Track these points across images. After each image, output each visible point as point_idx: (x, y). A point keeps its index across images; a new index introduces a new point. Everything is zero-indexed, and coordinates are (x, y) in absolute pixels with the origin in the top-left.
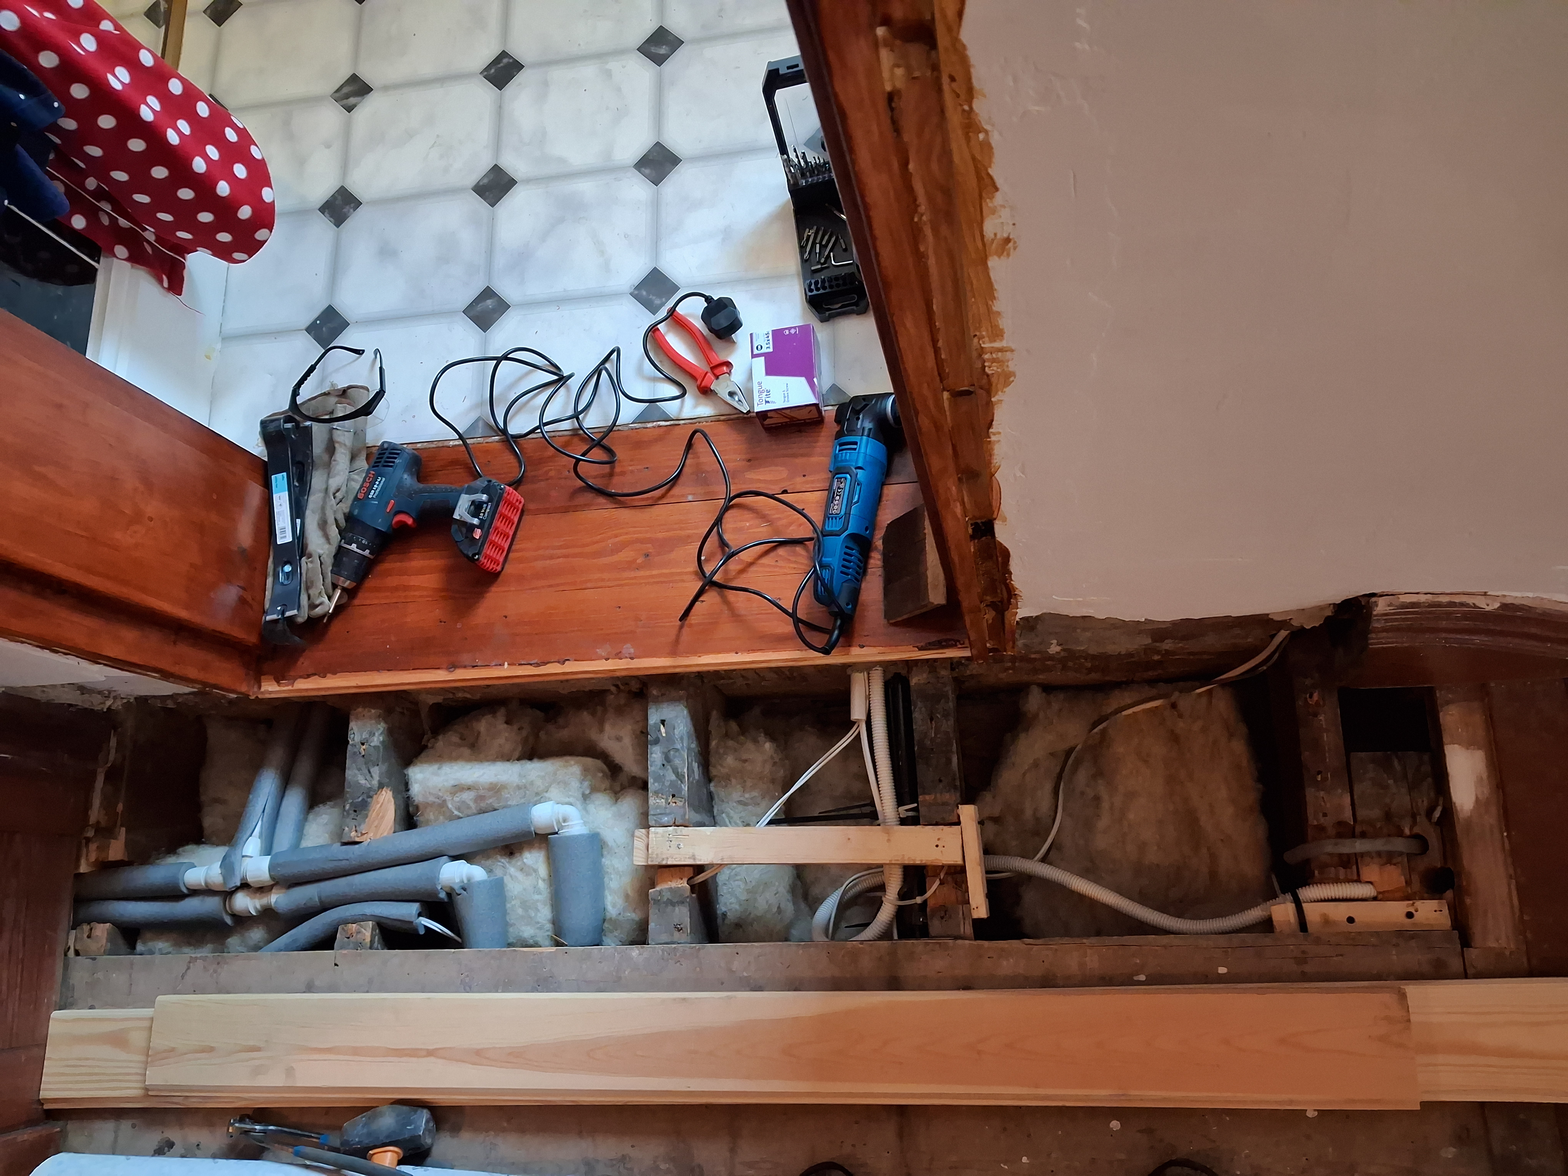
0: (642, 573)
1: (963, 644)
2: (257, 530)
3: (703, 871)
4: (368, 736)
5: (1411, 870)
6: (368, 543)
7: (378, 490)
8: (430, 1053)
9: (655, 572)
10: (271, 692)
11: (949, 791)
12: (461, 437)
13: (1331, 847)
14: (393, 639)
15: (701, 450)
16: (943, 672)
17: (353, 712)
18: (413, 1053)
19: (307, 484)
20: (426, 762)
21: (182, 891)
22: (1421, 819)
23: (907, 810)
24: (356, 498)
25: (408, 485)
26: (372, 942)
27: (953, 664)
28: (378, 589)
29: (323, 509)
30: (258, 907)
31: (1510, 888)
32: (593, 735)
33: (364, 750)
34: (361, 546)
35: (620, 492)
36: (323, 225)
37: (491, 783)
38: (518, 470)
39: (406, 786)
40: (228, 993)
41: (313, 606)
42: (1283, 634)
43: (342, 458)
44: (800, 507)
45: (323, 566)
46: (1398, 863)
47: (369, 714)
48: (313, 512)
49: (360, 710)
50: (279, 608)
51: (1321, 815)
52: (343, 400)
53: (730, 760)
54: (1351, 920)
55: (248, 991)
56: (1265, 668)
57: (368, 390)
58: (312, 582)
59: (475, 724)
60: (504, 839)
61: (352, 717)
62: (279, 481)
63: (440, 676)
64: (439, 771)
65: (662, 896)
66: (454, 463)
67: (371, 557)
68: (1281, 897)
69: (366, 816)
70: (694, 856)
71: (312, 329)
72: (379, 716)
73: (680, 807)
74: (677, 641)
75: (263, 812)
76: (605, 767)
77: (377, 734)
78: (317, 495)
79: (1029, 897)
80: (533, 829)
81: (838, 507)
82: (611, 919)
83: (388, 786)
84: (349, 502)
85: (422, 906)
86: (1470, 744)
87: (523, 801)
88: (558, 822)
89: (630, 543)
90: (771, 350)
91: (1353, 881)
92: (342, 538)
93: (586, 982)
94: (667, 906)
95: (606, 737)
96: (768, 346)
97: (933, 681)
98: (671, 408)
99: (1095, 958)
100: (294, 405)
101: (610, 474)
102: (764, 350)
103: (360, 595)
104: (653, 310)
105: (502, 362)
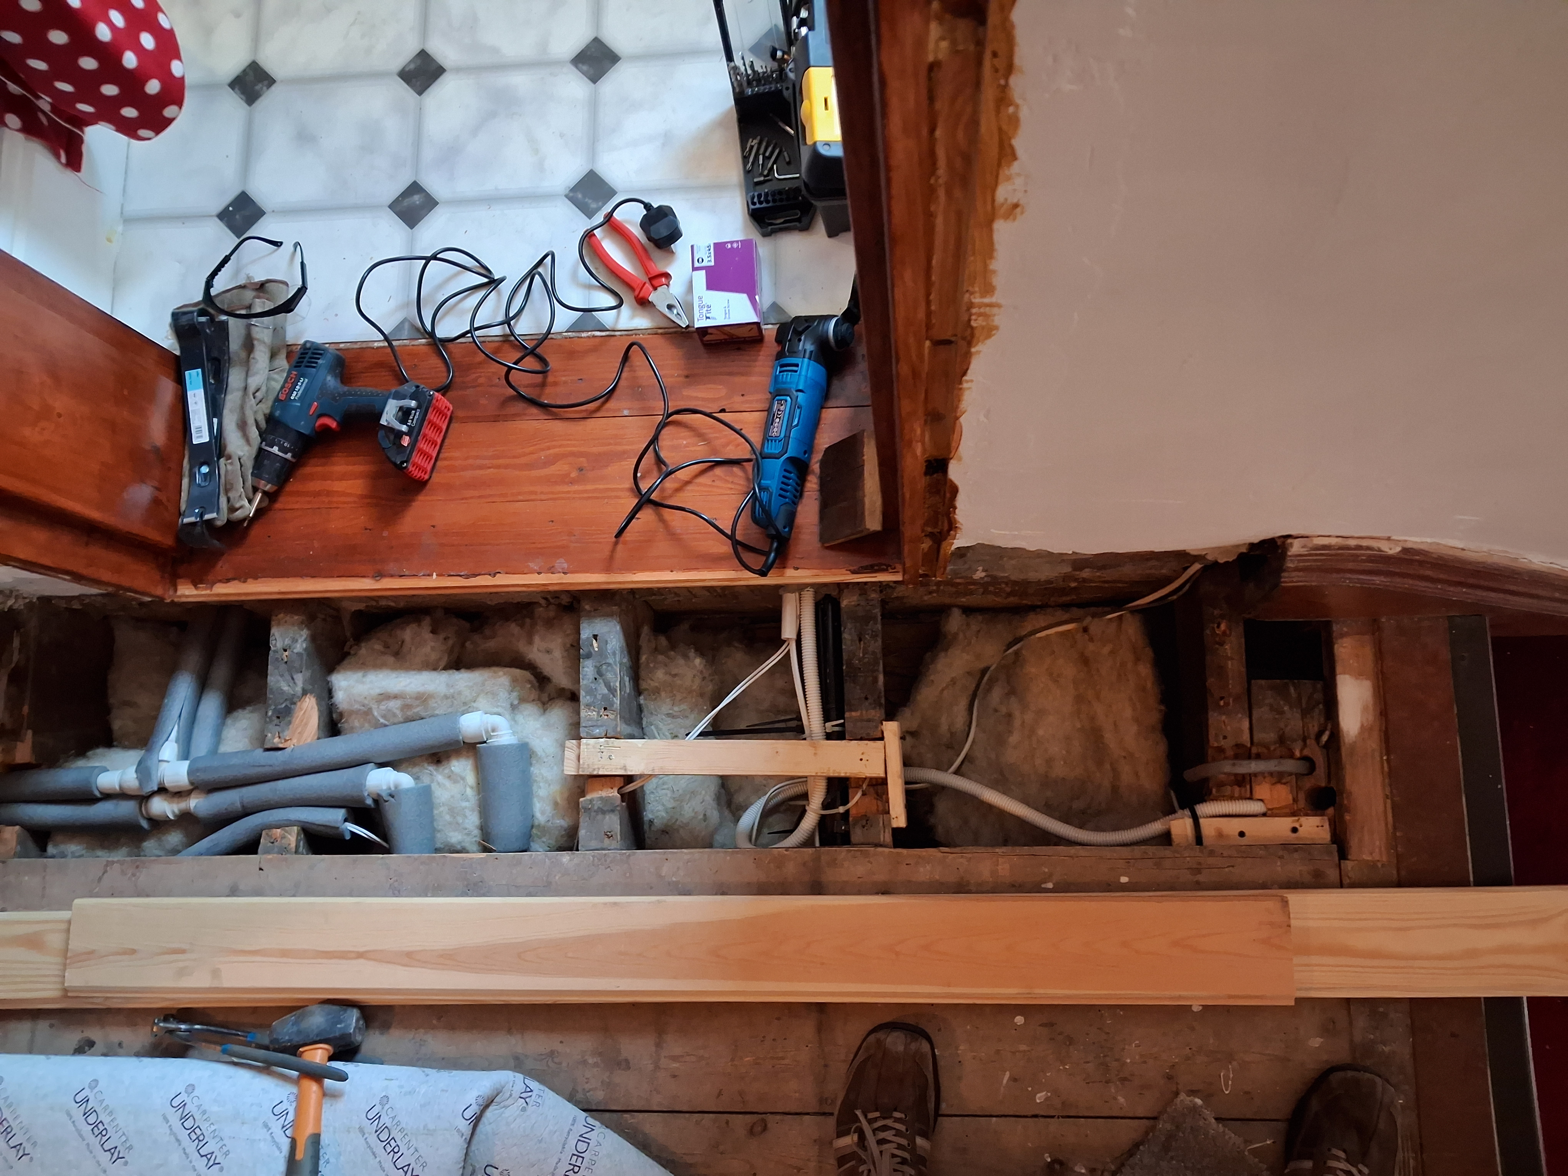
0: (576, 487)
1: (895, 568)
2: (170, 428)
3: (632, 782)
4: (290, 642)
5: (1299, 788)
6: (290, 446)
7: (301, 392)
8: (361, 955)
9: (589, 487)
10: (188, 596)
11: (874, 708)
12: (386, 338)
13: (1228, 767)
14: (316, 545)
15: (638, 364)
16: (873, 595)
17: (274, 618)
18: (342, 955)
19: (223, 381)
20: (351, 669)
21: (95, 795)
22: (1311, 742)
23: (833, 726)
24: (277, 400)
25: (332, 387)
26: (297, 847)
27: (882, 587)
28: (299, 494)
29: (242, 408)
30: (177, 811)
31: (1385, 807)
32: (522, 647)
33: (287, 656)
34: (282, 449)
35: (553, 403)
36: (233, 103)
37: (418, 693)
38: (445, 374)
39: (330, 693)
40: (148, 896)
41: (232, 509)
42: (1197, 567)
43: (261, 356)
44: (737, 427)
45: (243, 468)
46: (1287, 783)
47: (292, 620)
48: (231, 411)
49: (282, 615)
50: (197, 511)
51: (1221, 737)
52: (261, 294)
53: (660, 675)
54: (1242, 834)
55: (168, 895)
56: (1175, 597)
57: (287, 284)
58: (231, 485)
59: (399, 632)
60: (432, 747)
61: (273, 623)
62: (194, 378)
63: (364, 585)
64: (364, 680)
65: (592, 806)
66: (380, 365)
67: (294, 460)
68: (1180, 812)
69: (290, 723)
70: (625, 766)
71: (224, 216)
72: (302, 623)
73: (612, 720)
74: (611, 557)
75: (180, 716)
77: (300, 641)
78: (235, 395)
79: (942, 806)
80: (461, 738)
81: (777, 430)
82: (539, 826)
83: (311, 693)
84: (270, 403)
85: (348, 812)
86: (1359, 674)
87: (450, 710)
88: (487, 732)
89: (563, 456)
90: (712, 264)
91: (1246, 799)
92: (263, 439)
93: (516, 886)
94: (597, 815)
95: (535, 649)
96: (709, 259)
97: (863, 603)
98: (607, 318)
99: (1007, 866)
100: (208, 297)
101: (543, 385)
102: (705, 264)
103: (282, 499)
104: (590, 214)
105: (432, 261)
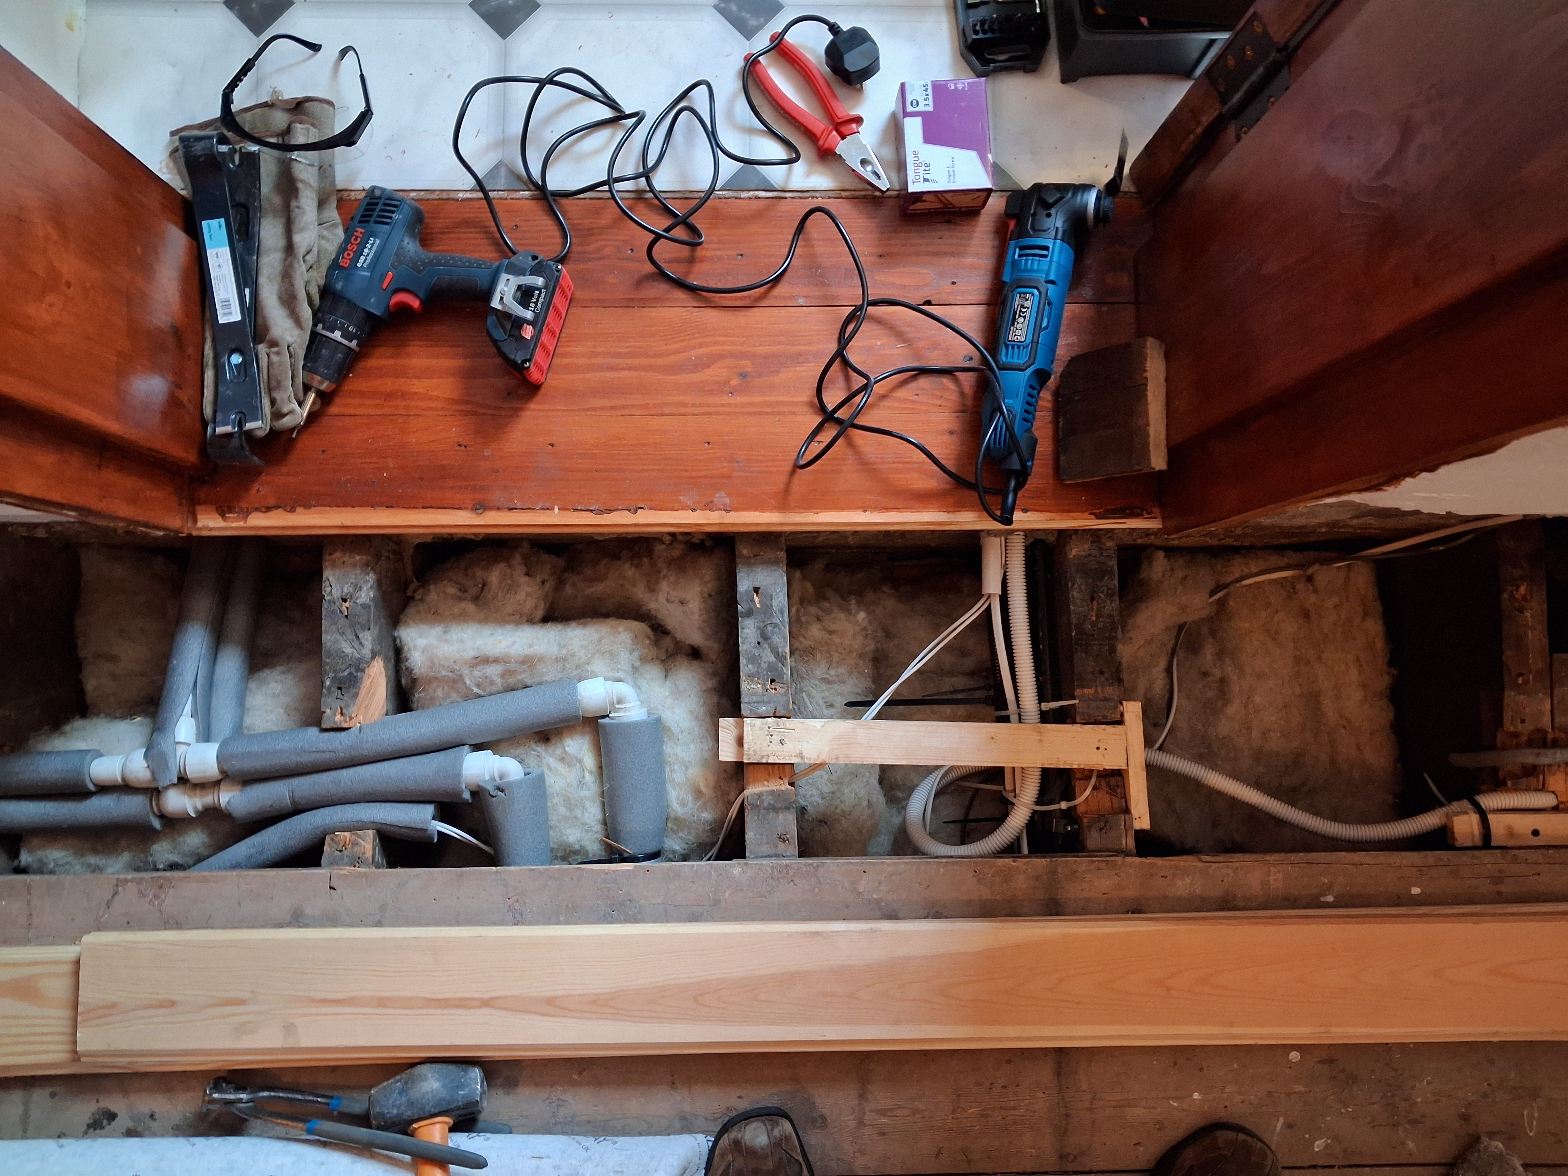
0: (738, 399)
1: (1152, 513)
4: (352, 590)
6: (357, 331)
7: (370, 257)
8: (486, 1003)
9: (755, 399)
10: (211, 529)
11: (1112, 685)
12: (480, 186)
13: (1518, 757)
14: (391, 464)
17: (327, 557)
18: (463, 1004)
19: (254, 236)
21: (88, 789)
23: (1053, 707)
24: (335, 265)
25: (412, 252)
26: (373, 855)
28: (362, 394)
29: (287, 275)
30: (200, 807)
32: (640, 593)
33: (347, 608)
34: (346, 335)
35: (705, 284)
37: (523, 655)
39: (399, 651)
41: (278, 415)
44: (955, 325)
45: (292, 359)
47: (352, 560)
48: (270, 279)
49: (337, 554)
50: (231, 418)
51: (1519, 720)
52: (301, 118)
54: (1536, 833)
57: (333, 105)
58: (279, 383)
60: (539, 723)
61: (325, 563)
62: (214, 230)
63: (463, 519)
64: (447, 636)
65: (762, 802)
66: (470, 224)
67: (357, 349)
69: (356, 695)
70: (800, 752)
71: (235, 3)
72: (367, 565)
73: (782, 695)
74: (787, 492)
75: (195, 682)
76: (649, 631)
77: (364, 588)
78: (272, 256)
80: (580, 712)
83: (379, 656)
84: (324, 271)
85: (437, 808)
87: (565, 675)
88: (612, 704)
89: (722, 356)
90: (930, 108)
91: (1541, 790)
92: (316, 321)
93: (675, 906)
94: (768, 813)
95: (662, 599)
96: (926, 102)
97: (1094, 552)
98: (776, 175)
99: (1280, 876)
100: (228, 117)
101: (691, 260)
102: (921, 108)
103: (338, 401)
104: (748, 33)
105: (547, 85)
